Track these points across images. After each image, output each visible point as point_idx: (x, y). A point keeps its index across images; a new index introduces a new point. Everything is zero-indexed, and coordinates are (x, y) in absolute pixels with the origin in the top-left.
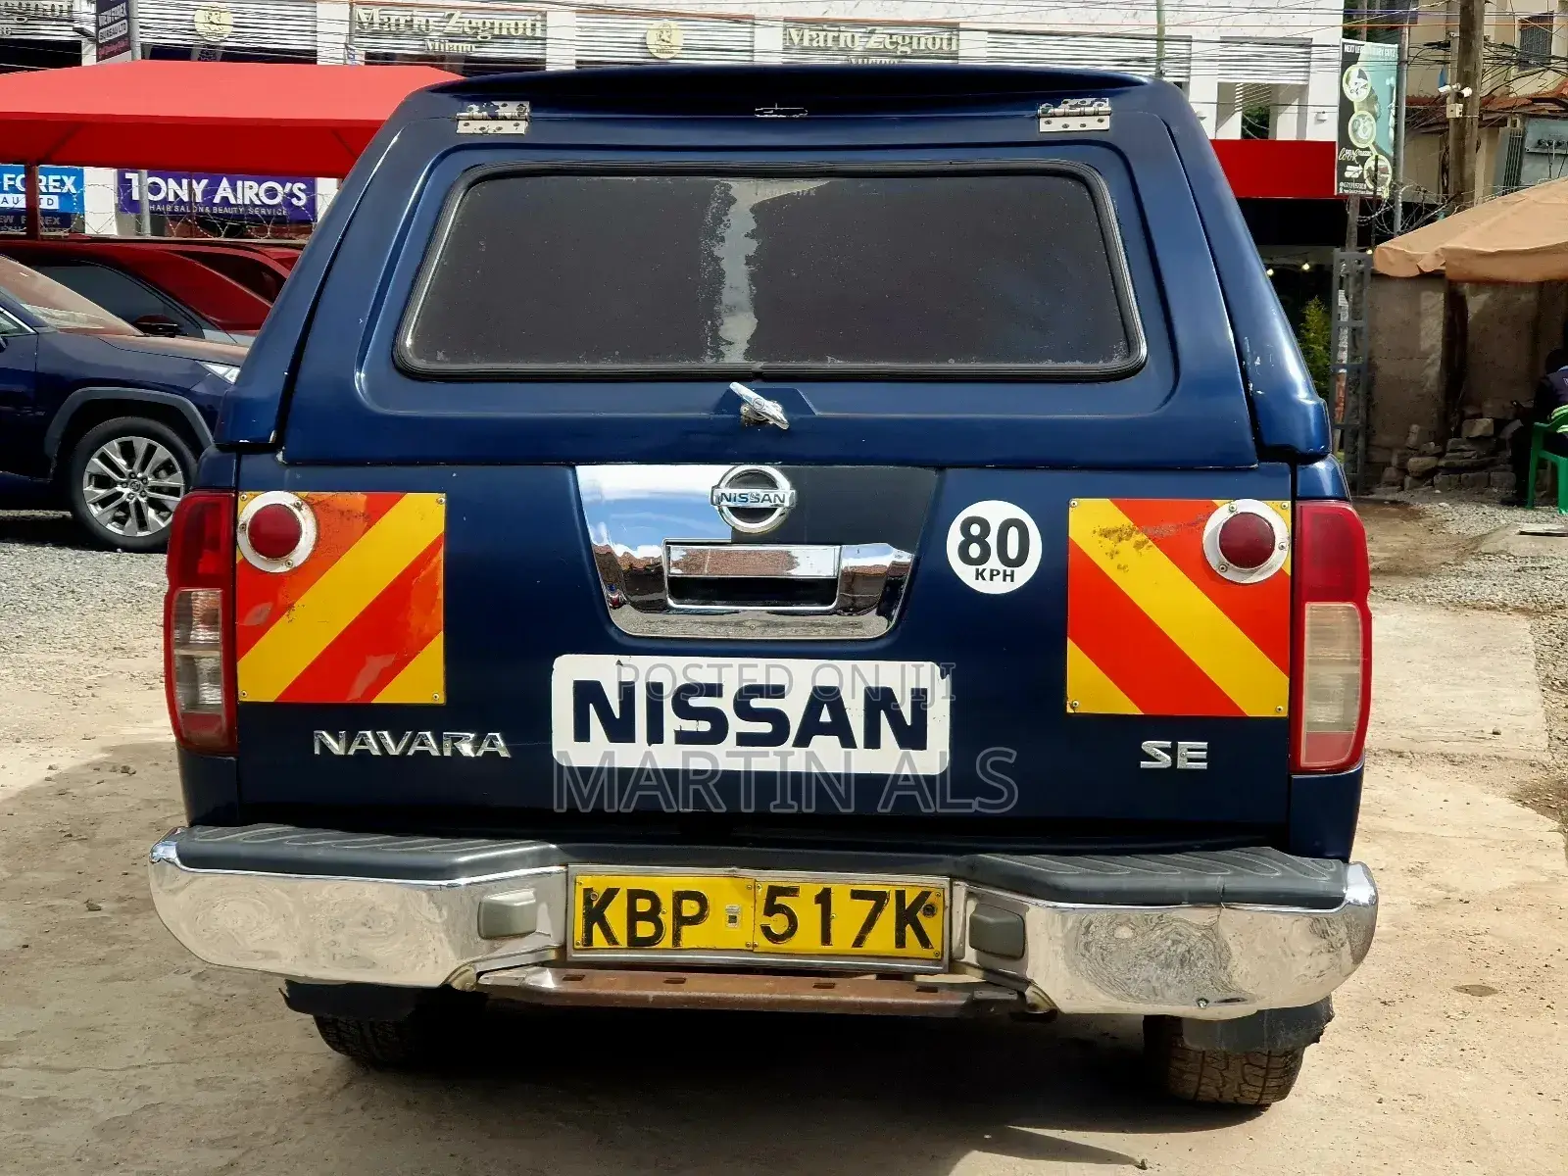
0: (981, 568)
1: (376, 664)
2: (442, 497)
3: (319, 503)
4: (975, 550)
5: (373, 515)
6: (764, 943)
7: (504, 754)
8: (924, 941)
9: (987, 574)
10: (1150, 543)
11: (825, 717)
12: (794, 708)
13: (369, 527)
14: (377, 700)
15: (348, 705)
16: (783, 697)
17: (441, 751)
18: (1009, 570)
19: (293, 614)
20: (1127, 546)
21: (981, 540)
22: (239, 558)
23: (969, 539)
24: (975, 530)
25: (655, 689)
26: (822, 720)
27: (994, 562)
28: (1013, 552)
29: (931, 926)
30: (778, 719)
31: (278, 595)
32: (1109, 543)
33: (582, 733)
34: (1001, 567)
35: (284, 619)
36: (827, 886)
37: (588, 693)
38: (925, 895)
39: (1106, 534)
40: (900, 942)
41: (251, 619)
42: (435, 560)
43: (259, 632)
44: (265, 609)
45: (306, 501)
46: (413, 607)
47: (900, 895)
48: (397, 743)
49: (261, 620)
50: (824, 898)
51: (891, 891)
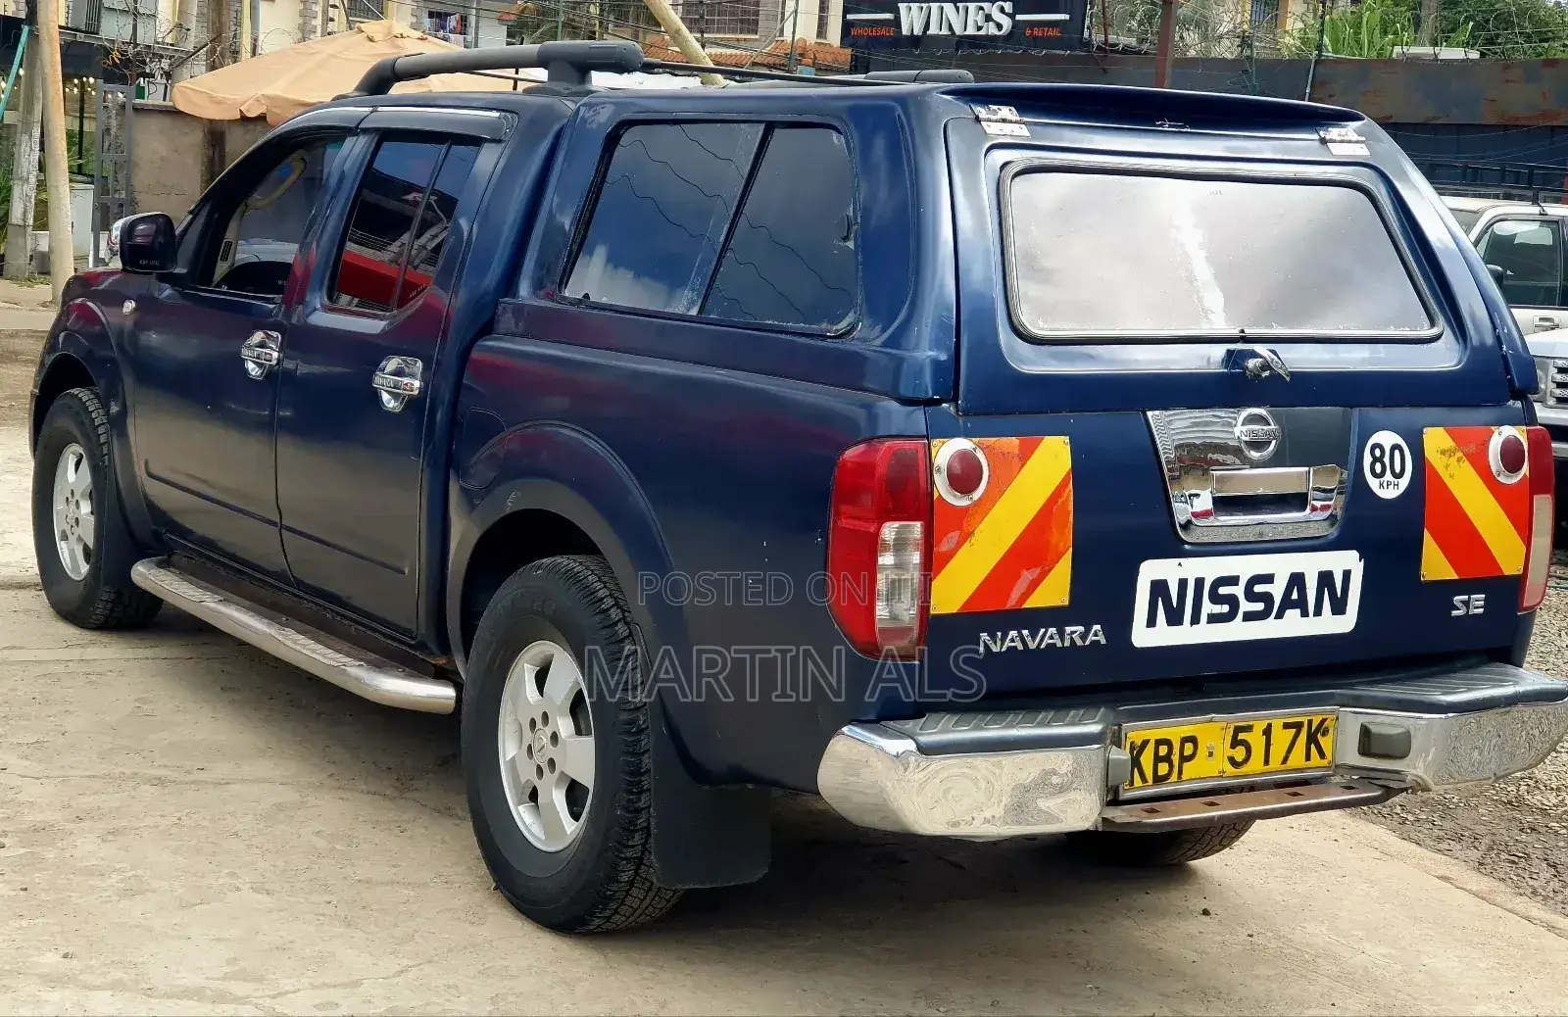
0: (1382, 480)
1: (1027, 576)
2: (1067, 439)
3: (988, 447)
4: (1378, 468)
5: (1025, 455)
6: (1230, 769)
7: (1103, 642)
8: (1322, 755)
9: (1385, 485)
10: (1464, 458)
11: (1295, 596)
12: (1277, 590)
13: (1023, 465)
14: (1025, 606)
15: (1007, 610)
16: (1272, 582)
17: (1063, 644)
18: (1396, 480)
19: (973, 540)
20: (1453, 460)
21: (1380, 460)
22: (936, 495)
23: (1375, 460)
24: (1378, 453)
25: (1199, 582)
26: (1293, 598)
27: (1388, 476)
28: (1398, 469)
29: (1325, 742)
30: (1267, 598)
31: (963, 523)
32: (1445, 459)
33: (1151, 622)
34: (1392, 479)
35: (967, 544)
36: (1270, 721)
37: (1159, 588)
38: (1323, 721)
39: (1443, 452)
40: (1308, 758)
41: (944, 547)
42: (1067, 491)
43: (949, 556)
44: (955, 535)
45: (979, 445)
46: (1054, 529)
47: (1310, 722)
48: (1034, 638)
49: (952, 546)
50: (1267, 732)
51: (1305, 720)
